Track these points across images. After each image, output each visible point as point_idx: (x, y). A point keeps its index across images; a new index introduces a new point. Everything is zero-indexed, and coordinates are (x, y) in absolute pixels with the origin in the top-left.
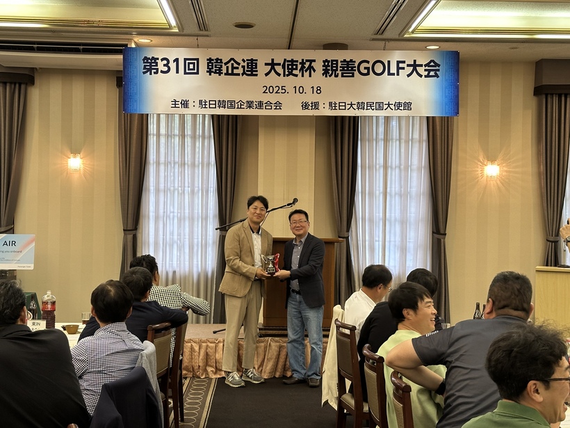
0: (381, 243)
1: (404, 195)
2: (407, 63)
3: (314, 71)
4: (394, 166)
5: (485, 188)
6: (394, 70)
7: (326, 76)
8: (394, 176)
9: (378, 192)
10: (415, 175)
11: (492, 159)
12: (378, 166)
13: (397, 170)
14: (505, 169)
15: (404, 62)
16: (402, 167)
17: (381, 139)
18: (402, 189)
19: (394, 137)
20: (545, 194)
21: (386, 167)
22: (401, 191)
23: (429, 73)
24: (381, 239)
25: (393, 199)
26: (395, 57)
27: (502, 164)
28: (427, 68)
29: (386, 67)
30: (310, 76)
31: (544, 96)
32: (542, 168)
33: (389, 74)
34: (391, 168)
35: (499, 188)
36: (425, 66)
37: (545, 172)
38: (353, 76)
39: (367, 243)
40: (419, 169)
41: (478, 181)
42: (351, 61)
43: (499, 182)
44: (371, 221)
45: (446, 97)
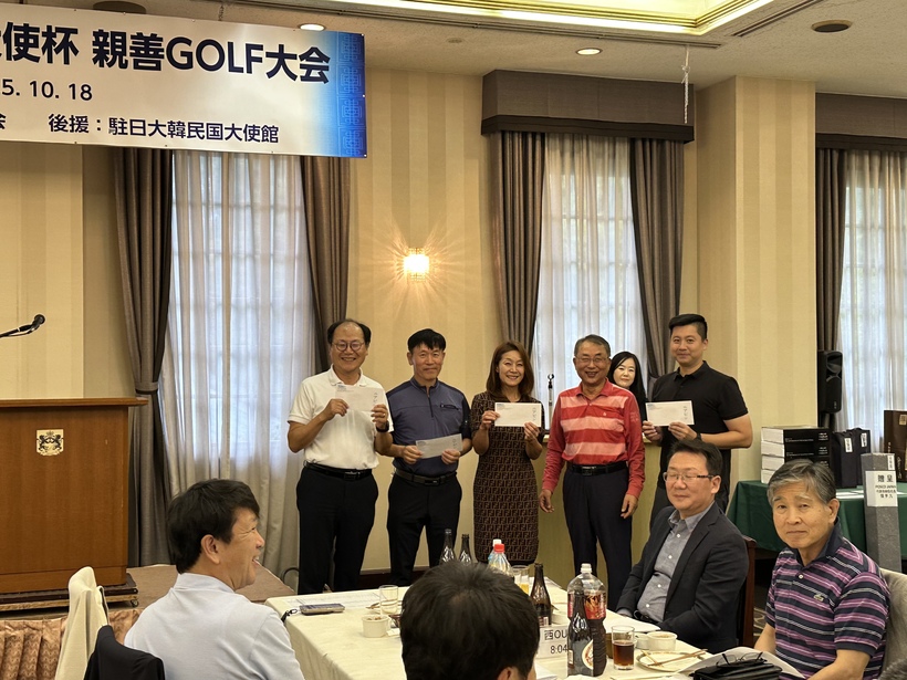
0: (220, 400)
1: (263, 309)
2: (266, 49)
3: (76, 52)
4: (242, 256)
5: (406, 295)
6: (240, 61)
7: (102, 65)
8: (243, 272)
9: (213, 304)
10: (282, 270)
11: (416, 244)
12: (211, 255)
13: (249, 262)
14: (438, 262)
15: (260, 48)
16: (258, 257)
17: (217, 205)
18: (260, 299)
19: (242, 201)
20: (506, 305)
21: (227, 256)
22: (257, 301)
23: (309, 73)
24: (220, 393)
25: (243, 316)
26: (242, 36)
27: (434, 252)
28: (304, 62)
29: (226, 55)
30: (67, 61)
31: (500, 136)
32: (500, 260)
33: (232, 69)
34: (238, 258)
35: (429, 296)
36: (302, 58)
37: (504, 269)
38: (158, 68)
39: (194, 401)
40: (290, 260)
41: (393, 283)
42: (154, 37)
43: (428, 286)
44: (201, 358)
45: (342, 120)
